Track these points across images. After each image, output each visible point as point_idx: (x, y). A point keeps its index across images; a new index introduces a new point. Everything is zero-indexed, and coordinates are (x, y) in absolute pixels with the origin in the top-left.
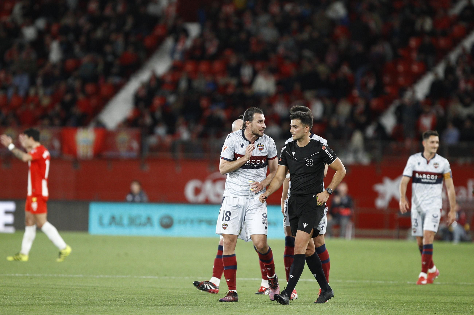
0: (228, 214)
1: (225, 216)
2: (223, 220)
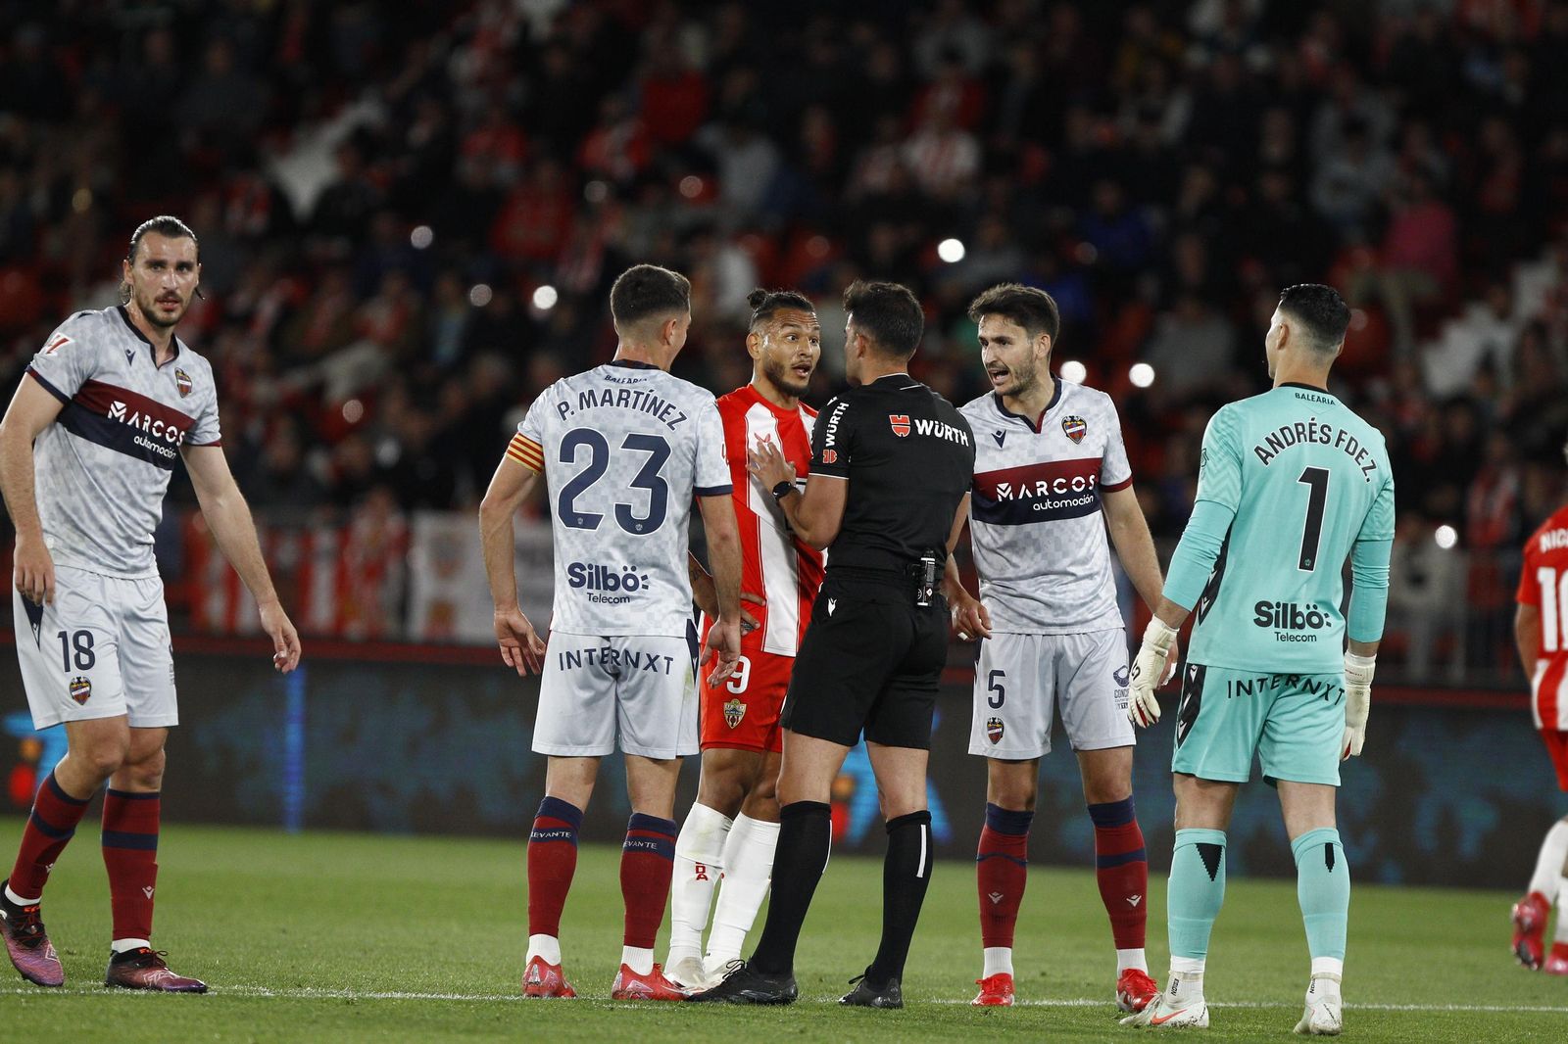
0: (83, 641)
1: (72, 652)
2: (68, 669)
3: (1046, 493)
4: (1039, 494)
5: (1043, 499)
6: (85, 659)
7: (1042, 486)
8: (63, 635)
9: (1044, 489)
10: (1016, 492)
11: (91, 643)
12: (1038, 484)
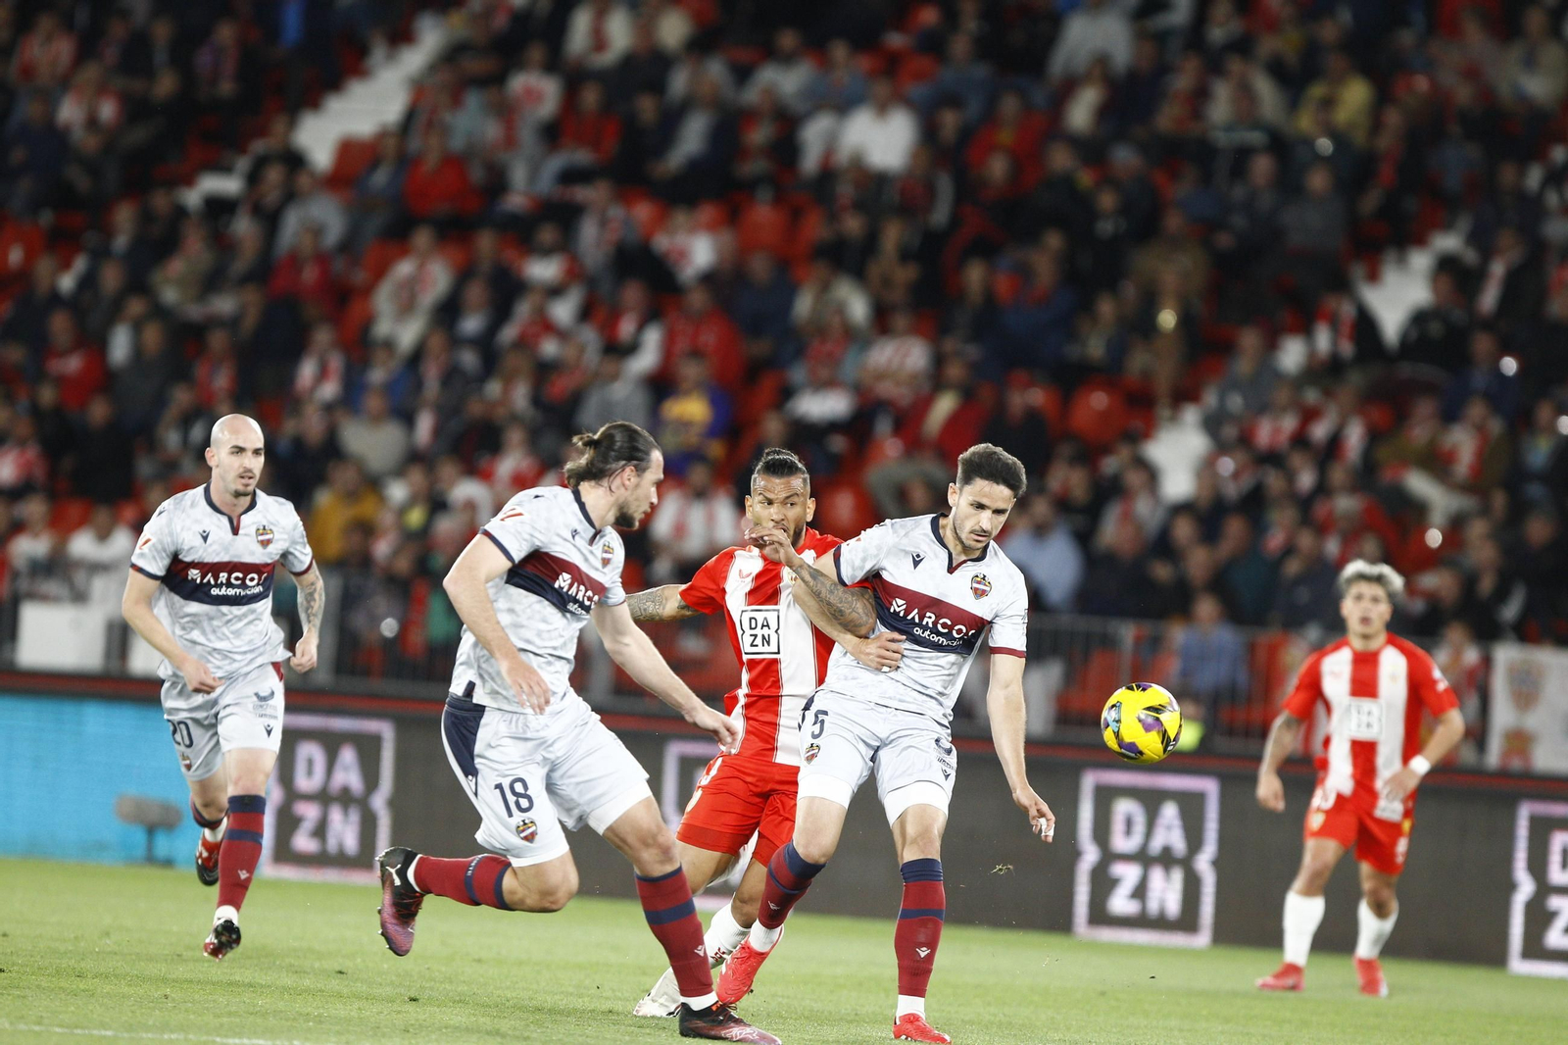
3: (930, 625)
4: (924, 623)
5: (925, 628)
6: (524, 803)
7: (930, 617)
8: (499, 787)
9: (930, 621)
10: (907, 612)
11: (526, 787)
12: (928, 614)
